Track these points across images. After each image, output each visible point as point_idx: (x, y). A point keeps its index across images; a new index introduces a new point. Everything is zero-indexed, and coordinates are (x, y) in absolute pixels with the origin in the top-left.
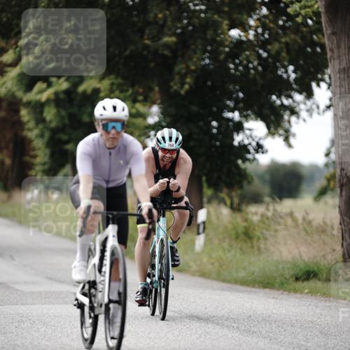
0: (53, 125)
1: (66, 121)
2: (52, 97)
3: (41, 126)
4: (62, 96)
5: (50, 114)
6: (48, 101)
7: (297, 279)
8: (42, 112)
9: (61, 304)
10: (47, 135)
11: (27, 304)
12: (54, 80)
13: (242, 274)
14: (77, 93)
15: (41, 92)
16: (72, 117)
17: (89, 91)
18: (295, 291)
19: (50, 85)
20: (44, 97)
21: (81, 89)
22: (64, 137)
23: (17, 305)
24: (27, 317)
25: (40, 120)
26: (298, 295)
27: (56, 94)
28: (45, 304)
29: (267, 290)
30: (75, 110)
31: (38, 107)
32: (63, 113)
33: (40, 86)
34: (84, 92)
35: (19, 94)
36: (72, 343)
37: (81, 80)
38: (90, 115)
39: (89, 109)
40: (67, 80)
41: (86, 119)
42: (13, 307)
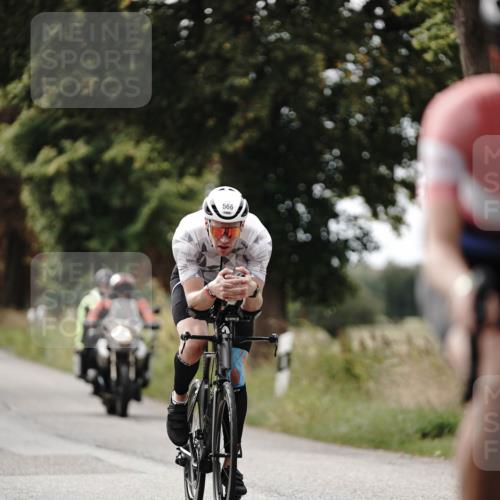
0: (64, 210)
1: (86, 205)
2: (65, 168)
3: (49, 212)
4: (79, 168)
5: (61, 193)
6: (58, 175)
7: (425, 435)
8: (48, 191)
9: (78, 473)
10: (58, 225)
11: (27, 474)
12: (67, 144)
13: (343, 429)
14: (102, 163)
15: (48, 161)
16: (94, 199)
17: (120, 159)
18: (422, 453)
19: (61, 151)
20: (51, 169)
21: (108, 155)
22: (83, 229)
23: (12, 475)
24: (27, 493)
25: (47, 204)
26: (426, 459)
27: (71, 164)
28: (54, 473)
29: (380, 453)
30: (99, 189)
31: (45, 185)
32: (81, 193)
33: (46, 152)
34: (113, 161)
35: (18, 165)
37: (108, 145)
38: (123, 197)
39: (120, 188)
40: (88, 142)
41: (116, 202)
42: (7, 479)
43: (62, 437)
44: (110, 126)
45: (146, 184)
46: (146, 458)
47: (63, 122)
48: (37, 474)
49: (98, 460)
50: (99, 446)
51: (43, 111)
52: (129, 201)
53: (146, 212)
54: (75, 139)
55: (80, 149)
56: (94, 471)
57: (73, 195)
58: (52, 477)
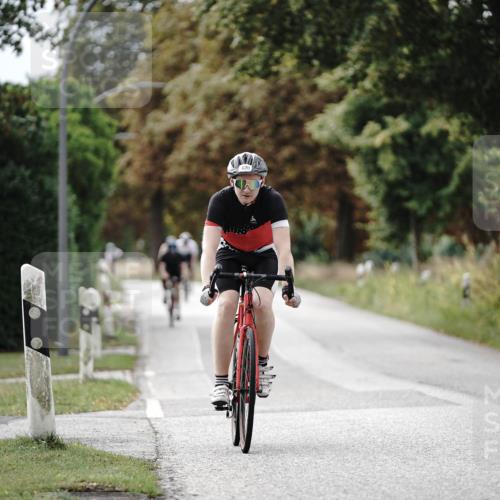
0: (392, 177)
1: (408, 173)
2: (388, 141)
3: (375, 178)
4: (400, 140)
5: (386, 161)
6: (384, 146)
8: (375, 162)
9: (403, 406)
10: (382, 189)
11: (359, 408)
12: (389, 119)
14: (419, 135)
15: (374, 135)
16: (413, 166)
17: (435, 133)
19: (384, 126)
20: (378, 141)
21: (425, 130)
22: (404, 193)
23: (346, 408)
24: (359, 425)
25: (373, 170)
27: (393, 138)
28: (383, 407)
30: (417, 158)
31: (371, 156)
32: (403, 162)
33: (372, 126)
34: (429, 135)
35: (346, 139)
37: (424, 120)
38: (437, 164)
39: (435, 157)
40: (407, 119)
41: (431, 169)
42: (342, 412)
43: (389, 375)
44: (426, 104)
46: (462, 392)
47: (385, 100)
48: (367, 407)
49: (420, 394)
50: (421, 383)
51: (366, 91)
52: (442, 168)
54: (395, 115)
55: (401, 125)
56: (418, 404)
57: (396, 164)
58: (381, 410)
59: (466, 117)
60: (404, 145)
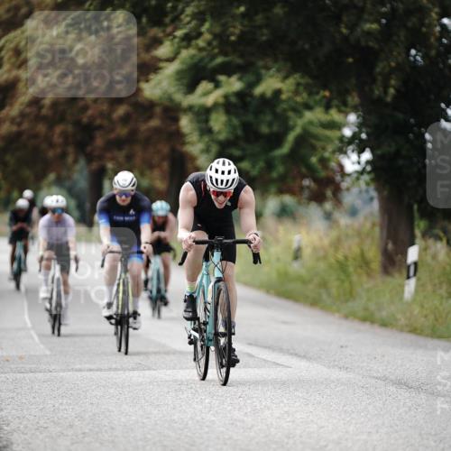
0: (222, 137)
1: (239, 132)
2: (221, 100)
3: (206, 139)
4: (233, 100)
5: (218, 122)
6: (216, 105)
8: (207, 121)
11: (187, 368)
12: (222, 78)
14: (251, 96)
15: (207, 94)
16: (246, 127)
17: (269, 94)
19: (217, 85)
20: (210, 101)
21: (258, 90)
22: (237, 153)
23: (174, 369)
24: (187, 385)
25: (206, 131)
27: (226, 97)
30: (250, 118)
31: (203, 114)
32: (235, 121)
33: (205, 86)
34: (262, 96)
35: (178, 97)
36: (245, 418)
37: (258, 80)
38: (270, 125)
39: (268, 118)
40: (240, 79)
41: (264, 129)
42: (169, 372)
44: (260, 63)
45: (291, 114)
46: (291, 354)
47: (219, 60)
49: (249, 356)
50: (250, 344)
51: (201, 49)
52: (275, 128)
53: (291, 137)
54: (229, 75)
55: (234, 84)
56: (247, 366)
57: (228, 123)
59: (302, 77)
60: (237, 105)
